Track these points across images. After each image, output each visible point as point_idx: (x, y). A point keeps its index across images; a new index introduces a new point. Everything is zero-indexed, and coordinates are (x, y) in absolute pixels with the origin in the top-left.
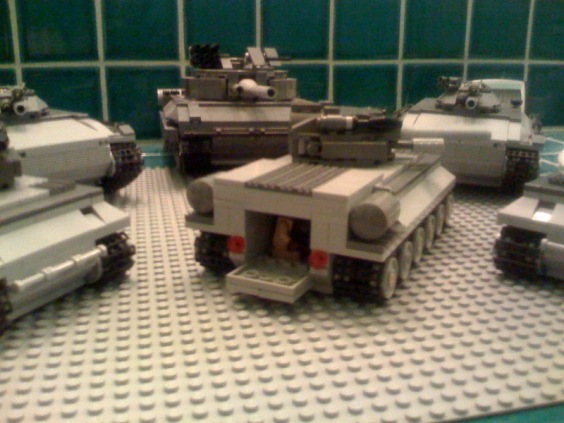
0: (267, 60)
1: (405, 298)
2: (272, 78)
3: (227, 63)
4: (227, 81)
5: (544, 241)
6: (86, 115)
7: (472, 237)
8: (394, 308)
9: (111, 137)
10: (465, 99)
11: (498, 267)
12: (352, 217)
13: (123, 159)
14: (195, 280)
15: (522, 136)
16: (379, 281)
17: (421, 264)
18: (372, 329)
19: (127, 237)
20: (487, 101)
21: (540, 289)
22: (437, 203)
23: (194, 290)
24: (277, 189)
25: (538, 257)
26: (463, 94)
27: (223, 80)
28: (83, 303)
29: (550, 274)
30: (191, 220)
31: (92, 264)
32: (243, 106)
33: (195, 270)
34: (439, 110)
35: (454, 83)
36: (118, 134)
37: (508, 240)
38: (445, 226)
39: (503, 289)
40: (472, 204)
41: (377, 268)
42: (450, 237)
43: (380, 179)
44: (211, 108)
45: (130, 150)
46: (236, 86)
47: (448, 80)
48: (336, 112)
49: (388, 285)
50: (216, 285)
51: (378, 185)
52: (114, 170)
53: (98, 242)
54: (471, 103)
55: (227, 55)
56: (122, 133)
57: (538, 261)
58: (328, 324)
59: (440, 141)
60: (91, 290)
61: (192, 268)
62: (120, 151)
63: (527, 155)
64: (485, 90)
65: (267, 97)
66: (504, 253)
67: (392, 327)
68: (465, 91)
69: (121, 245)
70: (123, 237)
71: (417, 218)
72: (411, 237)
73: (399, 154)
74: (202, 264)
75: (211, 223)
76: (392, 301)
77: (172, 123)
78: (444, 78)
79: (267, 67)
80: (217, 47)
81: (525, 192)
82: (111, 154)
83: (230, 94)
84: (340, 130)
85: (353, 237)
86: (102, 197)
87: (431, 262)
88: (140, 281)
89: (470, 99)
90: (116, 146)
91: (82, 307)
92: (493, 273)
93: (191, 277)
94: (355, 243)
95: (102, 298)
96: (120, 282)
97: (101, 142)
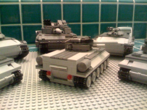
0: (63, 23)
1: (93, 87)
2: (64, 28)
3: (53, 24)
4: (52, 29)
5: (130, 71)
6: (14, 38)
7: (114, 70)
8: (90, 90)
9: (20, 44)
10: (114, 32)
11: (119, 78)
12: (78, 66)
13: (24, 50)
14: (39, 83)
15: (128, 42)
16: (86, 83)
17: (99, 77)
18: (83, 96)
19: (21, 72)
20: (120, 33)
21: (130, 84)
22: (104, 61)
23: (38, 86)
24: (58, 59)
25: (129, 76)
26: (113, 31)
27: (51, 29)
28: (8, 89)
29: (132, 80)
30: (37, 67)
31: (11, 79)
32: (56, 35)
33: (39, 80)
34: (107, 36)
35: (111, 28)
36: (22, 43)
37: (121, 71)
38: (107, 67)
39: (120, 84)
40: (116, 60)
41: (85, 79)
42: (108, 70)
43: (87, 55)
44: (48, 36)
45: (25, 47)
46: (54, 30)
47: (110, 28)
48: (76, 38)
49: (88, 84)
50: (44, 84)
51: (86, 57)
52: (21, 53)
53: (12, 73)
54: (115, 34)
55: (53, 22)
56: (24, 43)
57: (129, 77)
58: (72, 94)
59: (104, 45)
60: (11, 86)
61: (39, 79)
62: (23, 48)
63: (130, 47)
64: (120, 30)
65: (61, 33)
66: (120, 75)
67: (89, 95)
68: (114, 31)
69: (19, 74)
70: (20, 71)
71: (98, 65)
72: (96, 70)
73: (93, 48)
74: (41, 78)
75: (42, 67)
76: (90, 88)
77: (38, 40)
78: (108, 27)
79: (63, 25)
80: (50, 20)
81: (125, 58)
82: (20, 49)
83: (53, 32)
84: (77, 42)
85: (78, 71)
86: (14, 61)
87: (102, 77)
88: (24, 83)
89: (115, 33)
90: (22, 46)
91: (8, 90)
92: (118, 80)
93: (38, 82)
94: (79, 73)
95: (14, 88)
96: (19, 83)
97: (18, 46)
